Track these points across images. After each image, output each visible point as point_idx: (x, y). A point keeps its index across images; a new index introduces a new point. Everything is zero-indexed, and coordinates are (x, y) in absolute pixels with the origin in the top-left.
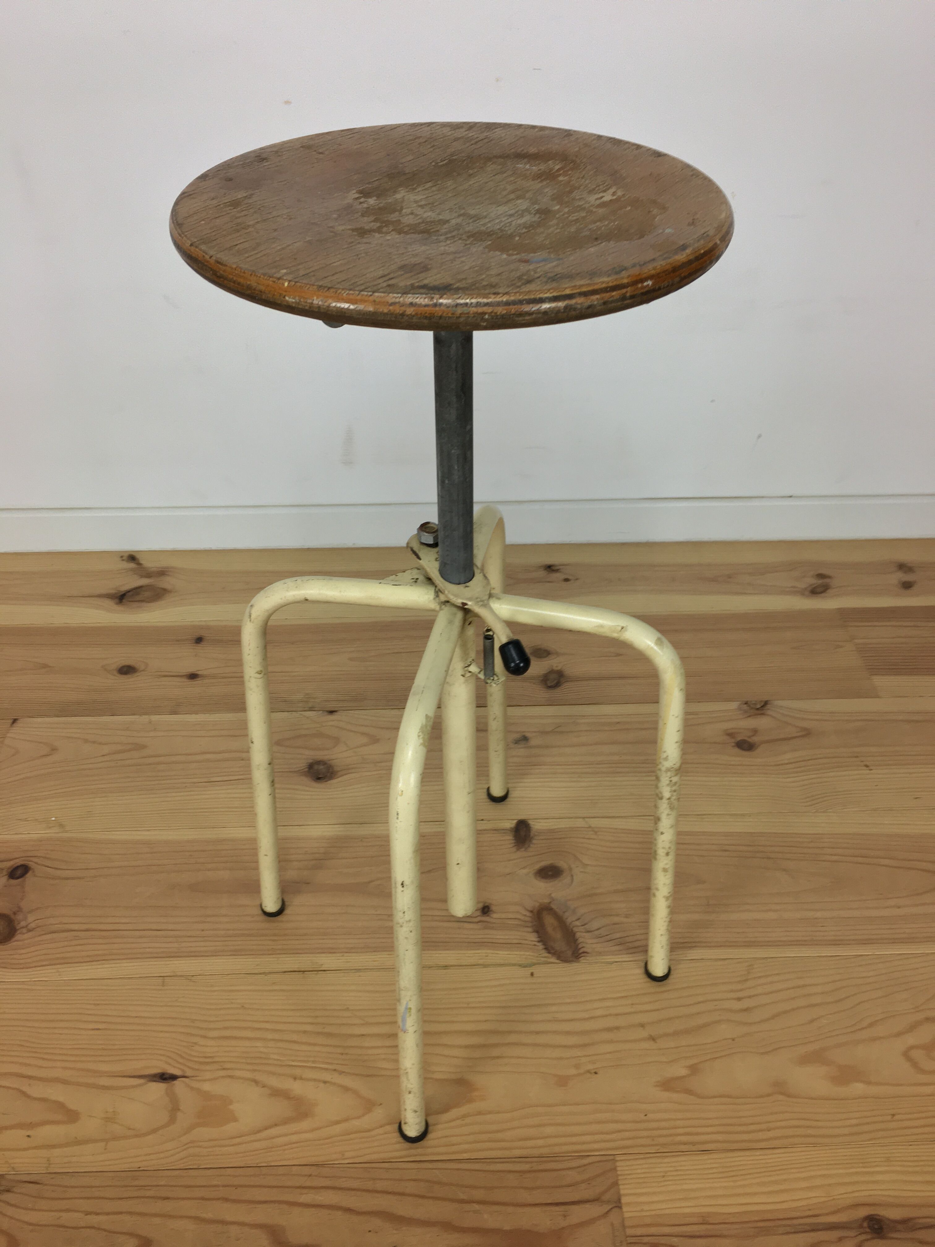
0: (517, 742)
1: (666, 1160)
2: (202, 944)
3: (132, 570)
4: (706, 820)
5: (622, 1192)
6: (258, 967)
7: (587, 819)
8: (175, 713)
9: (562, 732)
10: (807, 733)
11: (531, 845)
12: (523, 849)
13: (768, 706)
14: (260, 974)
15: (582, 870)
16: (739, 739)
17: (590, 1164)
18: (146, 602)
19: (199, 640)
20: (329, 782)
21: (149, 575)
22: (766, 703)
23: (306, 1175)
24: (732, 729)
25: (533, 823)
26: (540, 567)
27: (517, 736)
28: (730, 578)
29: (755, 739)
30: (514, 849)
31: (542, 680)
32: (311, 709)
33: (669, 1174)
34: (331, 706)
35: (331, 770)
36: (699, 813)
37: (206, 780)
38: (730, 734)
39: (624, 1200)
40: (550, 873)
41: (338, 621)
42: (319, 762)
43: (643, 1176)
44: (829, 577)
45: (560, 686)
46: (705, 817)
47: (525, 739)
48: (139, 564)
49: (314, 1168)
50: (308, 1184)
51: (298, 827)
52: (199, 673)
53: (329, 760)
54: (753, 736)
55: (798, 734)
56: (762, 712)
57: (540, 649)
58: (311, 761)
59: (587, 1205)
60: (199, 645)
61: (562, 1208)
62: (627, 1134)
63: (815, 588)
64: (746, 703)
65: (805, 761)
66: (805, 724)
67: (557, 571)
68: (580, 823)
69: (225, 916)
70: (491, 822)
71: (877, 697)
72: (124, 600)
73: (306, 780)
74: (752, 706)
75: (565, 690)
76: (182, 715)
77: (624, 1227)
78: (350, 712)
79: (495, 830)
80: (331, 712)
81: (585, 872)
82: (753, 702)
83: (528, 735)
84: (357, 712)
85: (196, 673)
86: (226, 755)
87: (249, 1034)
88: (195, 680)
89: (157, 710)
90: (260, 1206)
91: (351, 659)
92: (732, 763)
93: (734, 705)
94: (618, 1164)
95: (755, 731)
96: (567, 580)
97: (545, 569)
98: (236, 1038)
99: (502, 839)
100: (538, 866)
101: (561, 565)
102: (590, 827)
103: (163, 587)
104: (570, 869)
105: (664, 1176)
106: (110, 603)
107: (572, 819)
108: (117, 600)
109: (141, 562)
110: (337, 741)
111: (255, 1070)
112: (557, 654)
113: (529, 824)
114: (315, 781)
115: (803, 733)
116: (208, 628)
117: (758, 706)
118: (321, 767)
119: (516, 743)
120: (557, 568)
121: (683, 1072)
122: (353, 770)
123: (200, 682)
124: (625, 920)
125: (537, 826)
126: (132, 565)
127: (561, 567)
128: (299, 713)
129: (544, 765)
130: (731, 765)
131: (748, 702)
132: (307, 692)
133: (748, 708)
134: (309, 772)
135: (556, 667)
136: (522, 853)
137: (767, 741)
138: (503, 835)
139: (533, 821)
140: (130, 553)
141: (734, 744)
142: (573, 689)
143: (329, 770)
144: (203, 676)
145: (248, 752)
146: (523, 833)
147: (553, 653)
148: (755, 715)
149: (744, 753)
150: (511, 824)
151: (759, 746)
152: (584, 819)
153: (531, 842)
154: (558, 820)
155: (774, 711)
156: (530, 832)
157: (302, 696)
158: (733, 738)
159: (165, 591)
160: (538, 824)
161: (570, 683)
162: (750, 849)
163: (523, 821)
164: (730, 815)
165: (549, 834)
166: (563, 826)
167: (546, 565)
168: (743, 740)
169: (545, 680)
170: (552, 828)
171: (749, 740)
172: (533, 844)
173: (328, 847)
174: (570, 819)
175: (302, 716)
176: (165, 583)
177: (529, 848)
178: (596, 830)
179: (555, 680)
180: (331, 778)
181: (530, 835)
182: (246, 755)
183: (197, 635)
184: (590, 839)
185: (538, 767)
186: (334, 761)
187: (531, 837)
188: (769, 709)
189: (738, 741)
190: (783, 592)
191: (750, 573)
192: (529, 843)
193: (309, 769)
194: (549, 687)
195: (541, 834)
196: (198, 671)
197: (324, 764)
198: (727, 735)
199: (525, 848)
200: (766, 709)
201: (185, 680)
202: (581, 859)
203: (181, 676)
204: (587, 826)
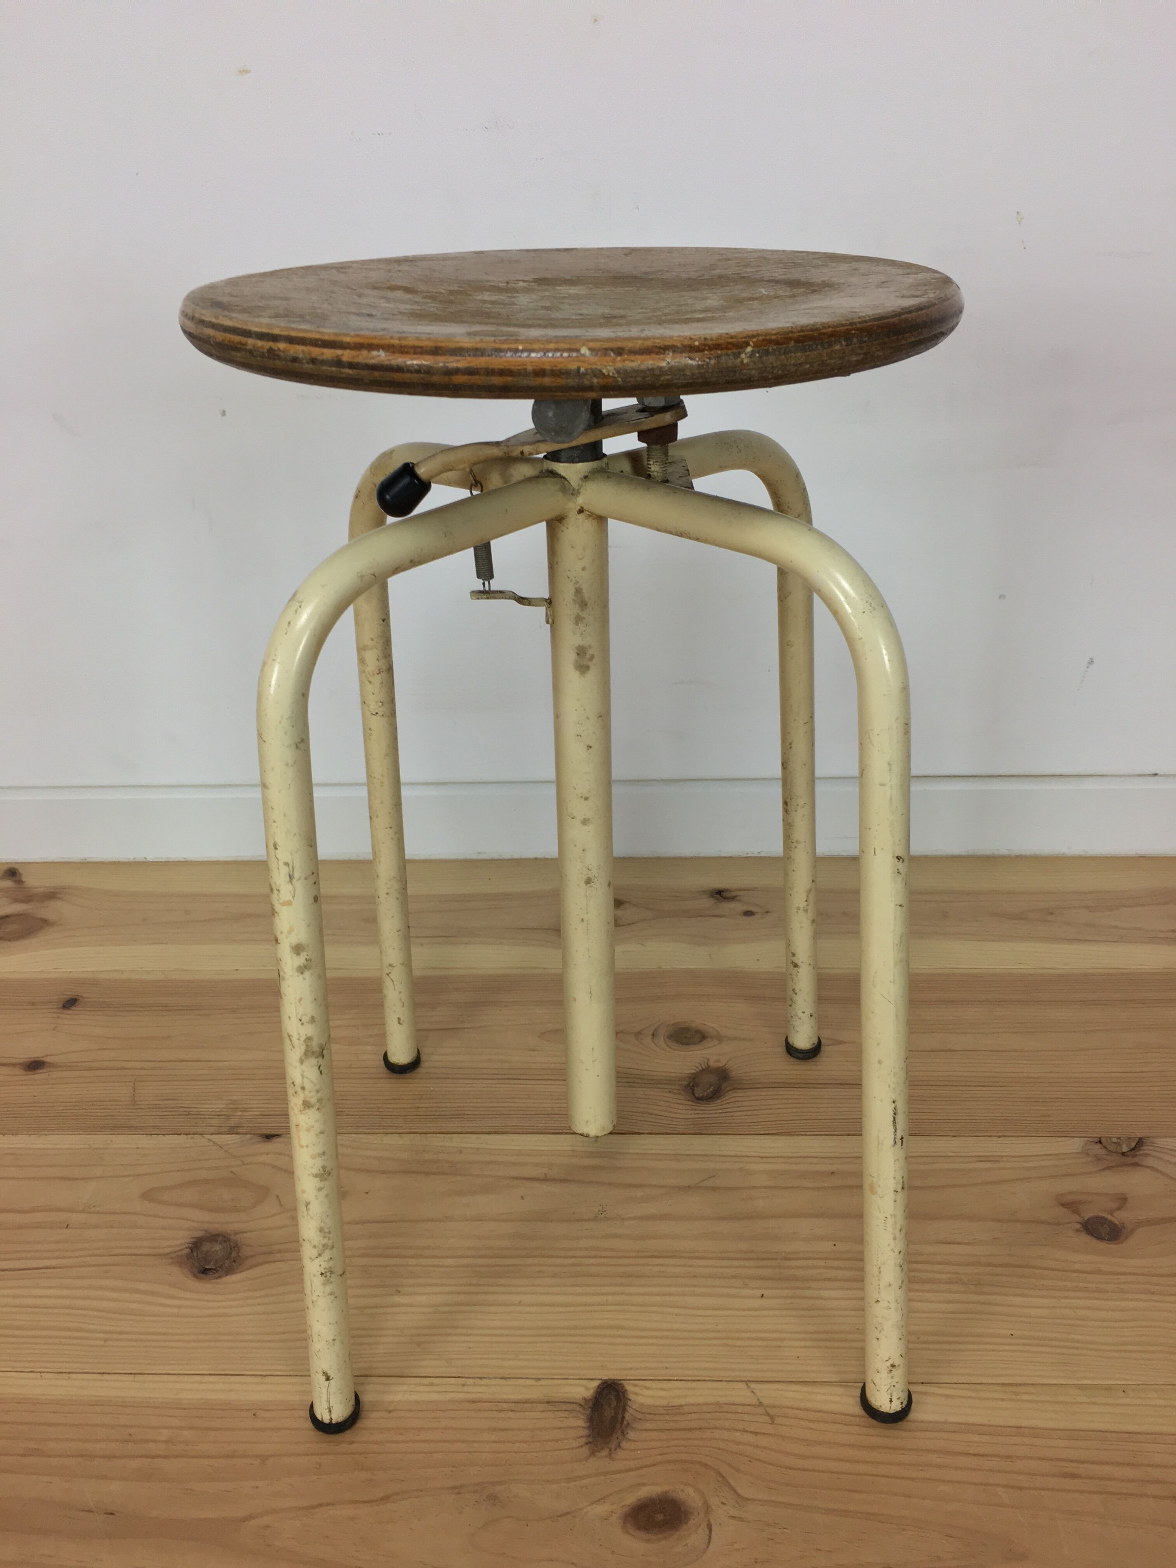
4: (1025, 1397)
7: (753, 1385)
9: (715, 1189)
11: (624, 1444)
12: (605, 1453)
13: (1146, 1149)
15: (733, 1512)
16: (1088, 1213)
19: (70, 1003)
20: (224, 1279)
21: (29, 898)
22: (1140, 1142)
24: (1072, 1193)
25: (637, 1390)
26: (704, 892)
28: (1052, 914)
29: (1123, 1217)
30: (585, 1451)
31: (688, 1085)
32: (233, 1131)
34: (271, 1126)
35: (234, 1255)
36: (1006, 1380)
38: (1070, 1205)
40: (660, 1517)
42: (214, 1237)
45: (718, 1098)
46: (1022, 1389)
48: (19, 882)
51: (130, 1377)
52: (48, 1059)
53: (236, 1234)
54: (1119, 1209)
56: (1135, 1160)
57: (687, 1029)
58: (198, 1234)
60: (69, 1012)
64: (1100, 1142)
67: (733, 898)
68: (739, 1394)
70: (543, 1382)
73: (178, 1274)
74: (1112, 1148)
75: (727, 1106)
79: (548, 1402)
80: (269, 1138)
81: (741, 1519)
82: (1115, 1140)
85: (41, 1059)
86: (38, 1217)
88: (36, 1071)
92: (1077, 1267)
93: (1074, 1145)
95: (1122, 1200)
96: (748, 913)
97: (712, 896)
99: (561, 1425)
100: (631, 1499)
101: (741, 890)
102: (760, 1404)
103: (43, 917)
104: (708, 1509)
107: (723, 1384)
109: (24, 880)
112: (720, 1038)
113: (625, 1392)
114: (195, 1276)
116: (94, 983)
117: (1125, 1149)
118: (217, 1247)
120: (733, 894)
123: (43, 1076)
125: (640, 1396)
126: (8, 884)
127: (739, 893)
128: (208, 1136)
129: (672, 1257)
130: (1074, 1271)
131: (1103, 1140)
132: (235, 1098)
133: (1104, 1151)
134: (189, 1257)
135: (715, 1061)
136: (600, 1463)
137: (1151, 1222)
138: (565, 1414)
139: (635, 1386)
140: (12, 866)
141: (1078, 1226)
142: (744, 1104)
143: (230, 1253)
144: (53, 1065)
145: (82, 1212)
146: (608, 1413)
147: (711, 1037)
148: (1118, 1166)
149: (1102, 1245)
150: (587, 1388)
151: (1132, 1231)
152: (749, 1384)
153: (623, 1433)
154: (689, 1384)
155: (1159, 1158)
156: (624, 1410)
157: (223, 1106)
158: (1076, 1212)
159: (45, 923)
160: (645, 1392)
161: (740, 1093)
162: (1129, 1472)
163: (614, 1384)
164: (1081, 1387)
165: (667, 1418)
166: (701, 1400)
167: (714, 889)
168: (1098, 1217)
169: (693, 1086)
170: (676, 1402)
171: (1109, 1217)
172: (629, 1440)
173: (180, 1428)
174: (718, 1384)
175: (211, 1143)
176: (49, 911)
177: (618, 1450)
178: (772, 1411)
179: (711, 1086)
180: (229, 1271)
181: (623, 1418)
182: (75, 1218)
183: (70, 994)
184: (756, 1433)
185: (660, 1261)
186: (248, 1235)
187: (625, 1422)
188: (1149, 1155)
189: (1086, 1218)
190: (1154, 939)
191: (1088, 907)
192: (621, 1437)
193: (192, 1250)
194: (699, 1099)
195: (650, 1417)
196: (47, 1056)
197: (225, 1242)
198: (1063, 1205)
199: (610, 1450)
200: (1141, 1155)
201: (18, 1071)
202: (732, 1483)
203: (14, 1065)
204: (754, 1401)
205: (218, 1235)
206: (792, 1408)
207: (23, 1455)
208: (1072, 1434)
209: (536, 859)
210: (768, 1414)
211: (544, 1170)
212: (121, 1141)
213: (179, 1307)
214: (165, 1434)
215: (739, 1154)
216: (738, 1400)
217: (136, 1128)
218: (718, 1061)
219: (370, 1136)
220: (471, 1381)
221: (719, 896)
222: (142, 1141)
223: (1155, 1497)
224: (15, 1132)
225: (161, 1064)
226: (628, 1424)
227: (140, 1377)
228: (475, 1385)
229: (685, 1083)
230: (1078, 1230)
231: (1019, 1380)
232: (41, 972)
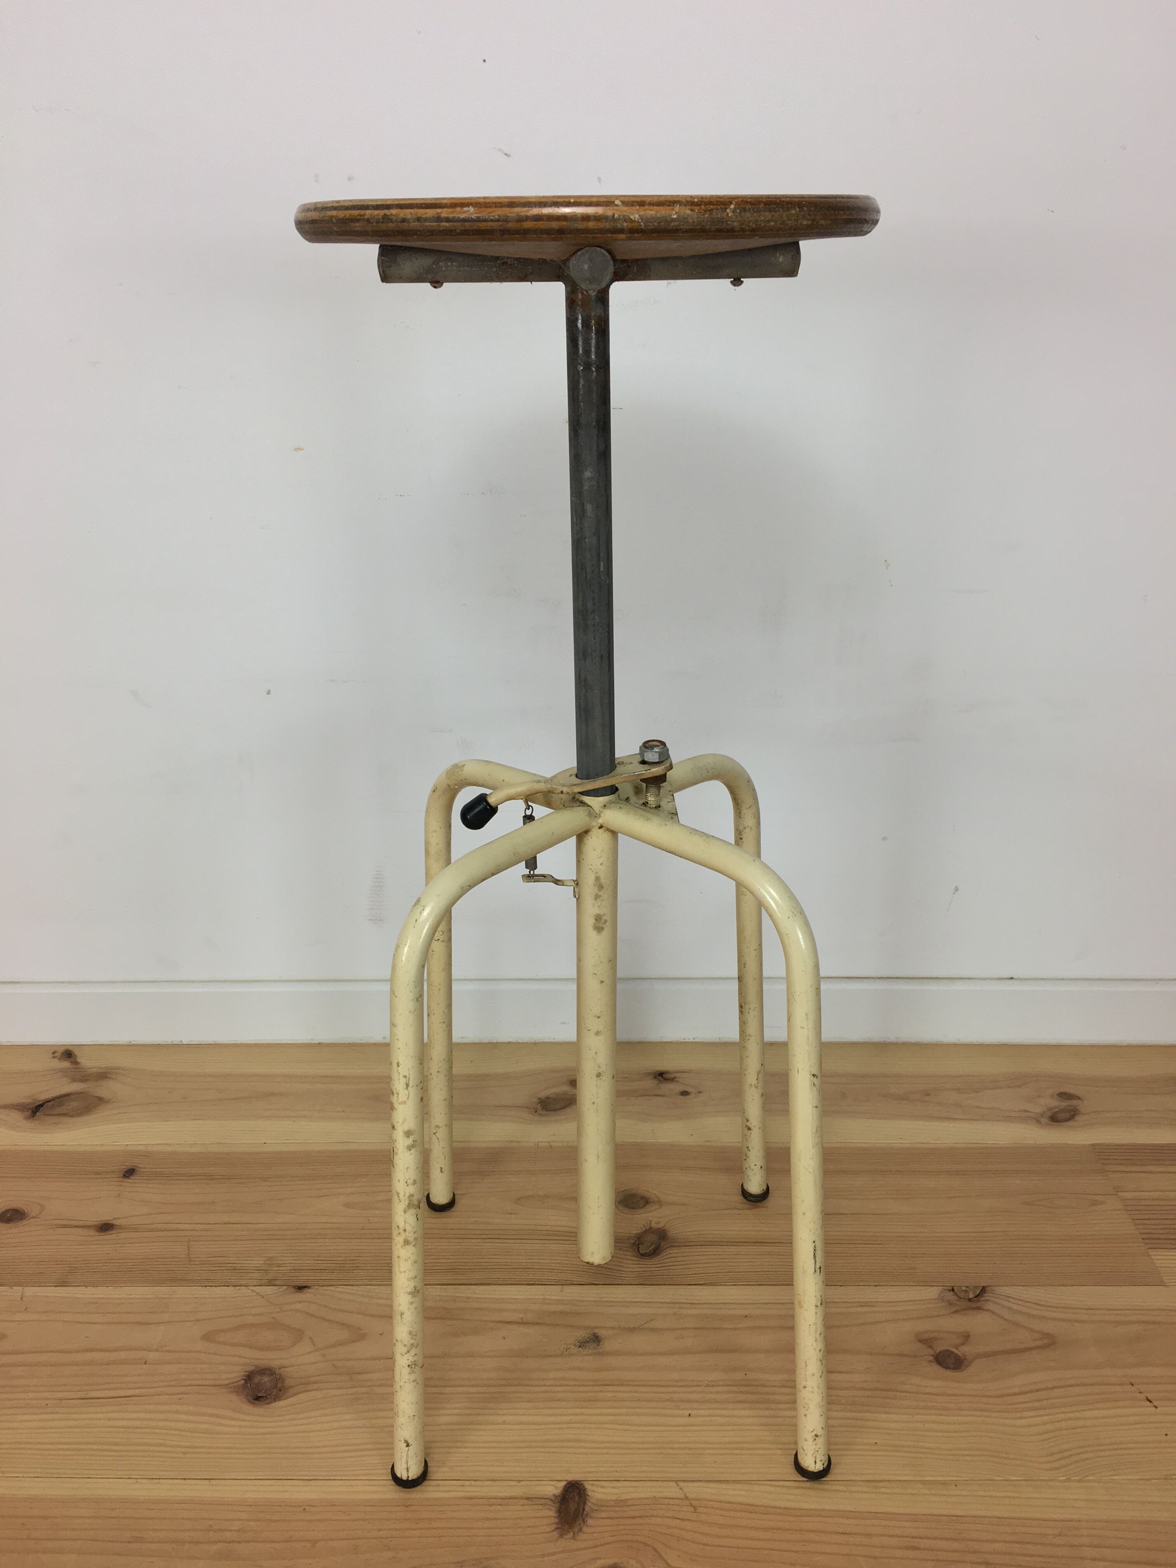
0: (582, 1344)
3: (64, 1071)
4: (883, 1490)
7: (681, 1484)
8: (63, 1284)
9: (653, 1330)
10: (1049, 1342)
11: (584, 1529)
12: (570, 1535)
13: (987, 1296)
16: (940, 1348)
18: (69, 1116)
19: (129, 1173)
20: (273, 1405)
21: (85, 1078)
22: (983, 1290)
24: (927, 1332)
25: (594, 1488)
26: (649, 1074)
27: (582, 1334)
28: (928, 1095)
29: (965, 1350)
30: (556, 1534)
31: (634, 1243)
32: (271, 1283)
34: (301, 1279)
35: (279, 1385)
36: (870, 1478)
37: (79, 1395)
38: (926, 1341)
41: (340, 1147)
42: (263, 1371)
44: (1079, 1098)
45: (658, 1254)
46: (881, 1484)
47: (596, 1339)
48: (76, 1063)
51: (207, 1482)
52: (116, 1222)
53: (280, 1368)
54: (963, 1344)
55: (1039, 1343)
56: (978, 1304)
58: (251, 1368)
60: (129, 1180)
63: (1056, 1113)
64: (951, 1290)
65: (1046, 1389)
66: (1049, 1327)
67: (672, 1080)
68: (671, 1491)
70: (522, 1483)
71: (1162, 1284)
72: (37, 1114)
73: (236, 1400)
74: (962, 1295)
75: (665, 1261)
76: (72, 1288)
78: (329, 1288)
79: (527, 1498)
80: (300, 1288)
82: (964, 1288)
83: (601, 1333)
84: (340, 1289)
85: (111, 1222)
86: (123, 1355)
88: (108, 1232)
89: (37, 1279)
91: (347, 1205)
92: (928, 1390)
93: (932, 1293)
95: (966, 1337)
96: (685, 1093)
97: (655, 1078)
99: (537, 1515)
101: (679, 1072)
102: (686, 1498)
103: (99, 1095)
106: (17, 1117)
107: (659, 1483)
108: (29, 1113)
109: (79, 1061)
110: (299, 1335)
112: (660, 1203)
113: (585, 1490)
114: (250, 1402)
115: (1046, 1341)
116: (147, 1155)
117: (971, 1296)
118: (266, 1379)
119: (580, 1347)
120: (673, 1076)
122: (315, 1386)
123: (114, 1236)
125: (597, 1493)
126: (66, 1064)
127: (677, 1075)
128: (252, 1288)
129: (622, 1385)
130: (925, 1394)
131: (955, 1289)
132: (271, 1255)
133: (955, 1297)
134: (244, 1387)
135: (656, 1223)
136: (567, 1543)
137: (986, 1355)
138: (540, 1507)
139: (593, 1485)
140: (67, 1048)
141: (931, 1358)
142: (678, 1259)
143: (277, 1384)
144: (122, 1228)
145: (157, 1350)
146: (572, 1506)
147: (654, 1202)
148: (965, 1310)
149: (948, 1373)
150: (556, 1487)
151: (972, 1361)
152: (678, 1483)
153: (584, 1522)
154: (634, 1484)
155: (997, 1304)
156: (585, 1503)
157: (262, 1262)
158: (931, 1347)
159: (101, 1100)
160: (600, 1490)
161: (676, 1250)
162: (955, 1545)
163: (577, 1484)
164: (924, 1482)
165: (617, 1509)
166: (642, 1495)
167: (657, 1072)
168: (947, 1351)
169: (638, 1244)
170: (623, 1497)
171: (956, 1351)
172: (588, 1526)
173: (248, 1520)
174: (655, 1484)
175: (254, 1294)
176: (104, 1089)
177: (580, 1533)
178: (694, 1503)
179: (653, 1244)
180: (277, 1398)
181: (584, 1509)
182: (152, 1356)
183: (129, 1165)
184: (683, 1520)
185: (612, 1388)
186: (288, 1369)
187: (585, 1513)
188: (989, 1300)
189: (937, 1352)
190: (1008, 1118)
191: (958, 1090)
192: (582, 1524)
193: (245, 1380)
194: (643, 1255)
195: (604, 1508)
196: (115, 1219)
197: (272, 1374)
198: (920, 1341)
199: (574, 1534)
200: (984, 1300)
201: (92, 1232)
202: (665, 1556)
203: (88, 1227)
204: (682, 1496)
205: (266, 1369)
206: (711, 1501)
207: (129, 1542)
208: (914, 1518)
209: (510, 1043)
210: (692, 1505)
211: (522, 1315)
212: (182, 1292)
213: (240, 1427)
214: (237, 1525)
215: (674, 1301)
216: (669, 1495)
217: (192, 1281)
218: (659, 1223)
219: (382, 1288)
220: (468, 1483)
221: (660, 1077)
222: (199, 1292)
223: (971, 1563)
224: (95, 1285)
225: (208, 1227)
226: (587, 1514)
227: (213, 1482)
228: (471, 1485)
229: (633, 1241)
230: (931, 1361)
231: (877, 1478)
232: (102, 1145)
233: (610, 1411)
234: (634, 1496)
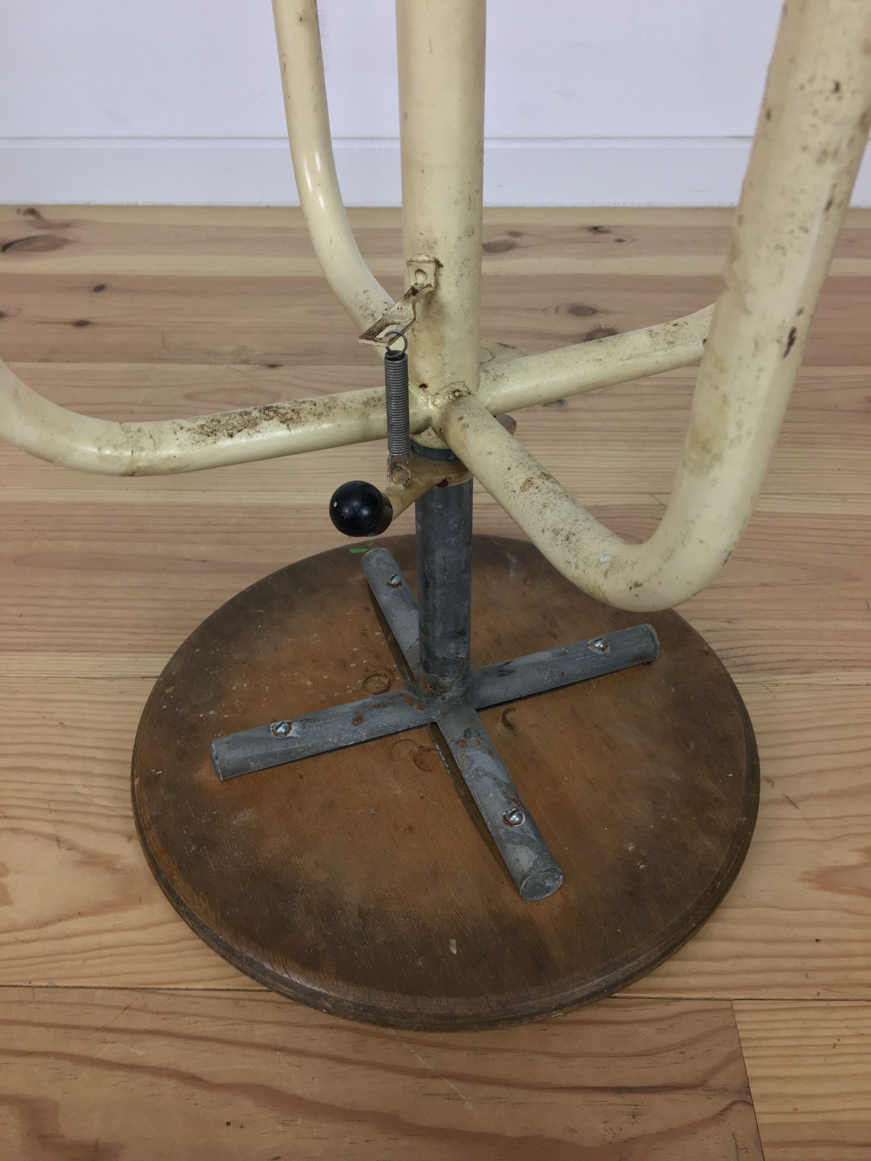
1: (836, 1015)
2: (16, 634)
3: (29, 222)
5: (750, 1072)
6: (100, 669)
7: (656, 496)
8: (47, 360)
14: (103, 678)
17: (681, 1015)
18: (39, 251)
19: (100, 288)
21: (48, 227)
23: (119, 1008)
26: (583, 228)
32: (244, 362)
33: (843, 1041)
34: (273, 360)
39: (755, 1089)
43: (792, 1043)
47: (559, 400)
48: (39, 217)
49: (137, 994)
50: (121, 1023)
52: (92, 320)
57: (582, 307)
59: (680, 1096)
60: (98, 293)
61: (629, 1098)
62: (754, 963)
67: (606, 232)
69: (62, 598)
72: (8, 249)
76: (56, 363)
77: (759, 1144)
78: (301, 366)
80: (273, 366)
84: (310, 367)
85: (87, 320)
87: (64, 765)
88: (85, 327)
90: (18, 1060)
91: (309, 312)
94: (738, 1018)
96: (620, 241)
97: (590, 231)
98: (38, 770)
103: (64, 237)
105: (834, 1046)
107: (634, 495)
109: (42, 215)
110: (276, 396)
111: (62, 822)
112: (607, 312)
116: (116, 277)
120: (607, 229)
121: (853, 859)
123: (90, 330)
124: (727, 626)
126: (30, 218)
127: (612, 228)
128: (227, 365)
129: (588, 430)
132: (242, 344)
135: (604, 326)
140: (30, 207)
144: (96, 324)
145: (141, 404)
147: (600, 312)
152: (654, 495)
154: (609, 495)
157: (234, 349)
159: (66, 241)
166: (619, 503)
167: (592, 226)
170: (602, 504)
173: (245, 518)
174: (630, 494)
175: (230, 369)
176: (69, 234)
182: (137, 408)
183: (98, 283)
185: (579, 432)
196: (90, 318)
201: (69, 326)
203: (66, 323)
204: (658, 503)
212: (160, 367)
214: (234, 521)
216: (645, 503)
217: (170, 360)
221: (595, 231)
222: (176, 367)
224: (76, 361)
225: (180, 325)
227: (209, 492)
229: (584, 338)
231: (846, 492)
232: (72, 271)
233: (580, 447)
234: (612, 503)
